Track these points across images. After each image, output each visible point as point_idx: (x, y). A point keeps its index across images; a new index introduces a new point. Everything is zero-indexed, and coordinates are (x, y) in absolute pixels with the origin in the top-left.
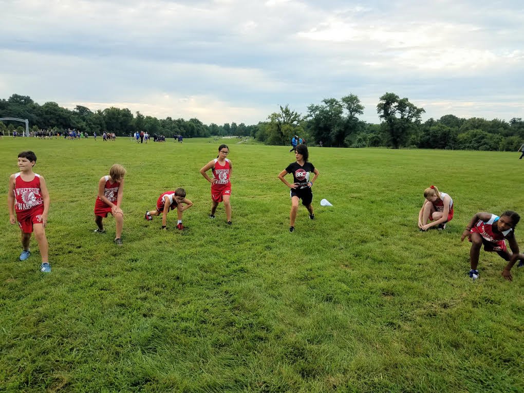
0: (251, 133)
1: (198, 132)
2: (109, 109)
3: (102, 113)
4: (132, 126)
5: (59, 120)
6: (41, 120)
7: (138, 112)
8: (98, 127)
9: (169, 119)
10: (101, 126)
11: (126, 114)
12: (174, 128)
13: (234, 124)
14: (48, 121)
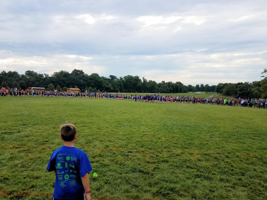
0: (215, 90)
1: (180, 89)
2: (126, 76)
3: (122, 79)
4: (139, 86)
5: (96, 83)
6: (86, 83)
7: (143, 78)
8: (118, 87)
9: (163, 82)
10: (121, 87)
11: (137, 79)
12: (166, 87)
13: (202, 85)
14: (90, 84)
